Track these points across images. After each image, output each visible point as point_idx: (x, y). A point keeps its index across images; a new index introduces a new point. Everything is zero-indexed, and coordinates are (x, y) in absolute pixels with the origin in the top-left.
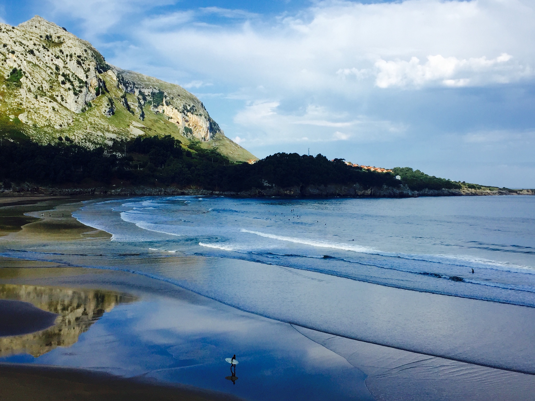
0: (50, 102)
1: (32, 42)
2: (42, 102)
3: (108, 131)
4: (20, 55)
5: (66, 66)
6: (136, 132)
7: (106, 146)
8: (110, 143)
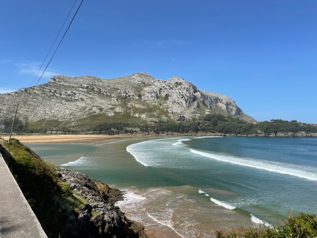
0: (177, 104)
1: (172, 85)
4: (168, 90)
5: (183, 92)
6: (207, 113)
7: (196, 118)
8: (198, 118)
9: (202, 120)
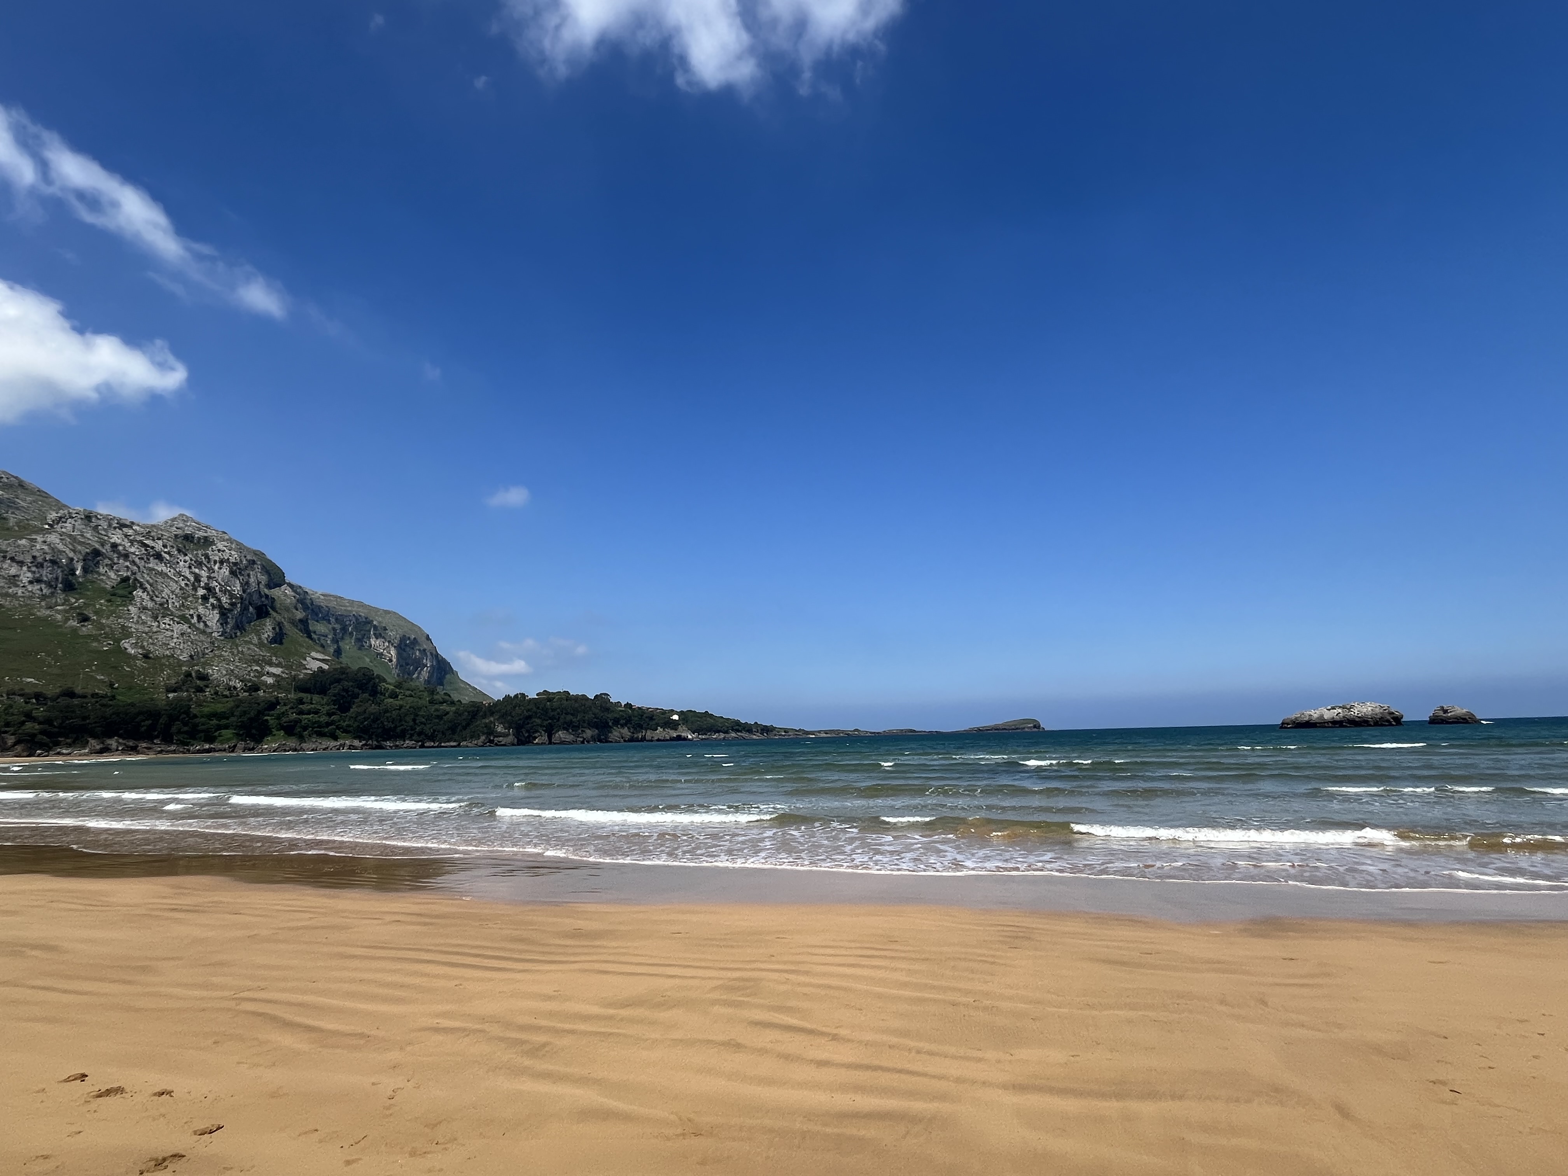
0: (178, 623)
1: (160, 542)
2: (165, 624)
3: (271, 664)
4: (137, 560)
5: (212, 575)
6: (314, 665)
7: (265, 683)
8: (270, 680)
9: (288, 691)
